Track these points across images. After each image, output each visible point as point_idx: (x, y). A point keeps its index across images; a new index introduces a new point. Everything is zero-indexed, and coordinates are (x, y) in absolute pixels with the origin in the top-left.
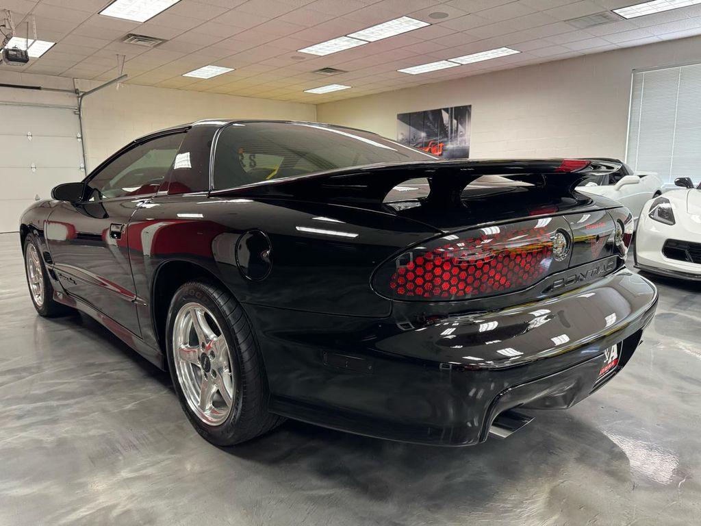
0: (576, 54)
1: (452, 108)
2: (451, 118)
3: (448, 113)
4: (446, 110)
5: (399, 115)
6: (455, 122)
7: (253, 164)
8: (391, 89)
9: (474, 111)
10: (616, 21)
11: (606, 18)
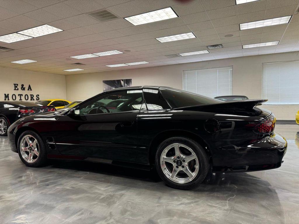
0: (166, 64)
1: (124, 80)
2: (125, 83)
3: (123, 81)
4: (122, 80)
5: (103, 81)
6: (126, 84)
7: (38, 99)
8: (100, 71)
9: (132, 81)
10: (179, 56)
11: (176, 55)
